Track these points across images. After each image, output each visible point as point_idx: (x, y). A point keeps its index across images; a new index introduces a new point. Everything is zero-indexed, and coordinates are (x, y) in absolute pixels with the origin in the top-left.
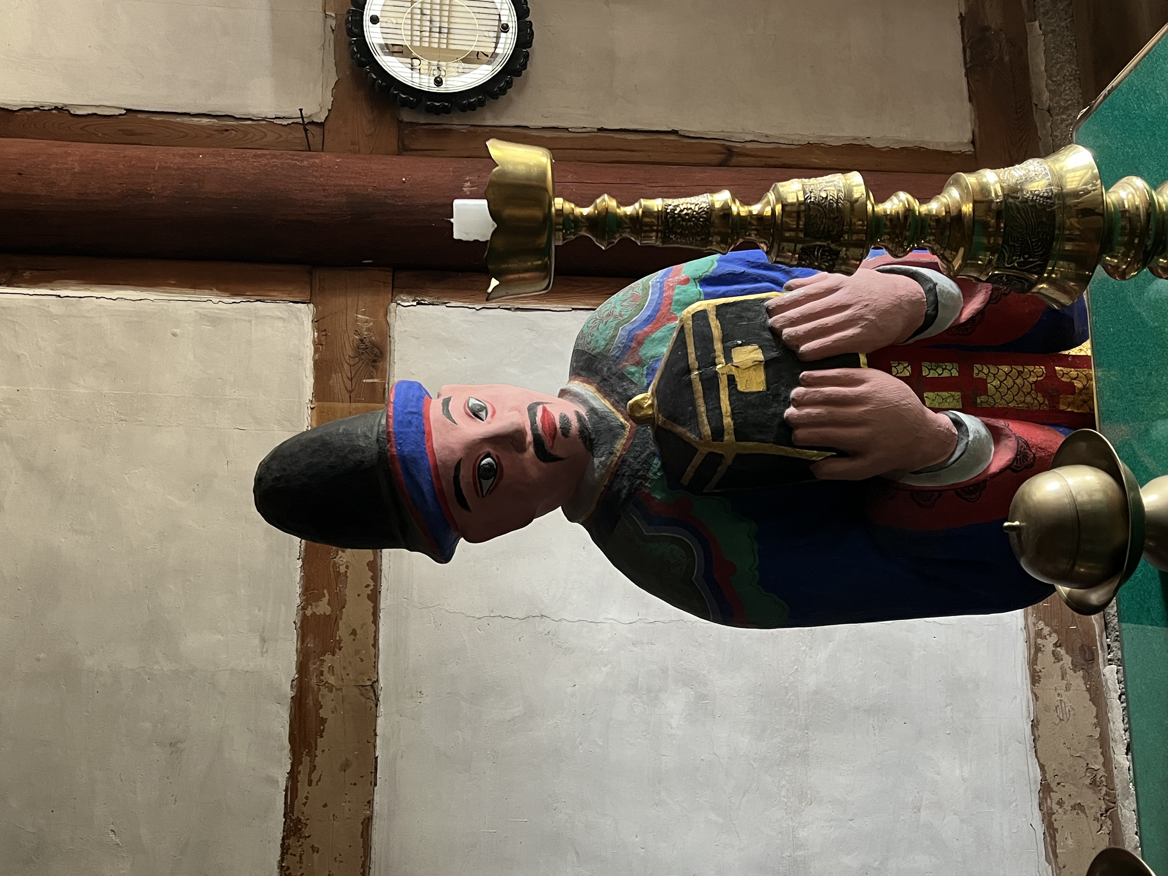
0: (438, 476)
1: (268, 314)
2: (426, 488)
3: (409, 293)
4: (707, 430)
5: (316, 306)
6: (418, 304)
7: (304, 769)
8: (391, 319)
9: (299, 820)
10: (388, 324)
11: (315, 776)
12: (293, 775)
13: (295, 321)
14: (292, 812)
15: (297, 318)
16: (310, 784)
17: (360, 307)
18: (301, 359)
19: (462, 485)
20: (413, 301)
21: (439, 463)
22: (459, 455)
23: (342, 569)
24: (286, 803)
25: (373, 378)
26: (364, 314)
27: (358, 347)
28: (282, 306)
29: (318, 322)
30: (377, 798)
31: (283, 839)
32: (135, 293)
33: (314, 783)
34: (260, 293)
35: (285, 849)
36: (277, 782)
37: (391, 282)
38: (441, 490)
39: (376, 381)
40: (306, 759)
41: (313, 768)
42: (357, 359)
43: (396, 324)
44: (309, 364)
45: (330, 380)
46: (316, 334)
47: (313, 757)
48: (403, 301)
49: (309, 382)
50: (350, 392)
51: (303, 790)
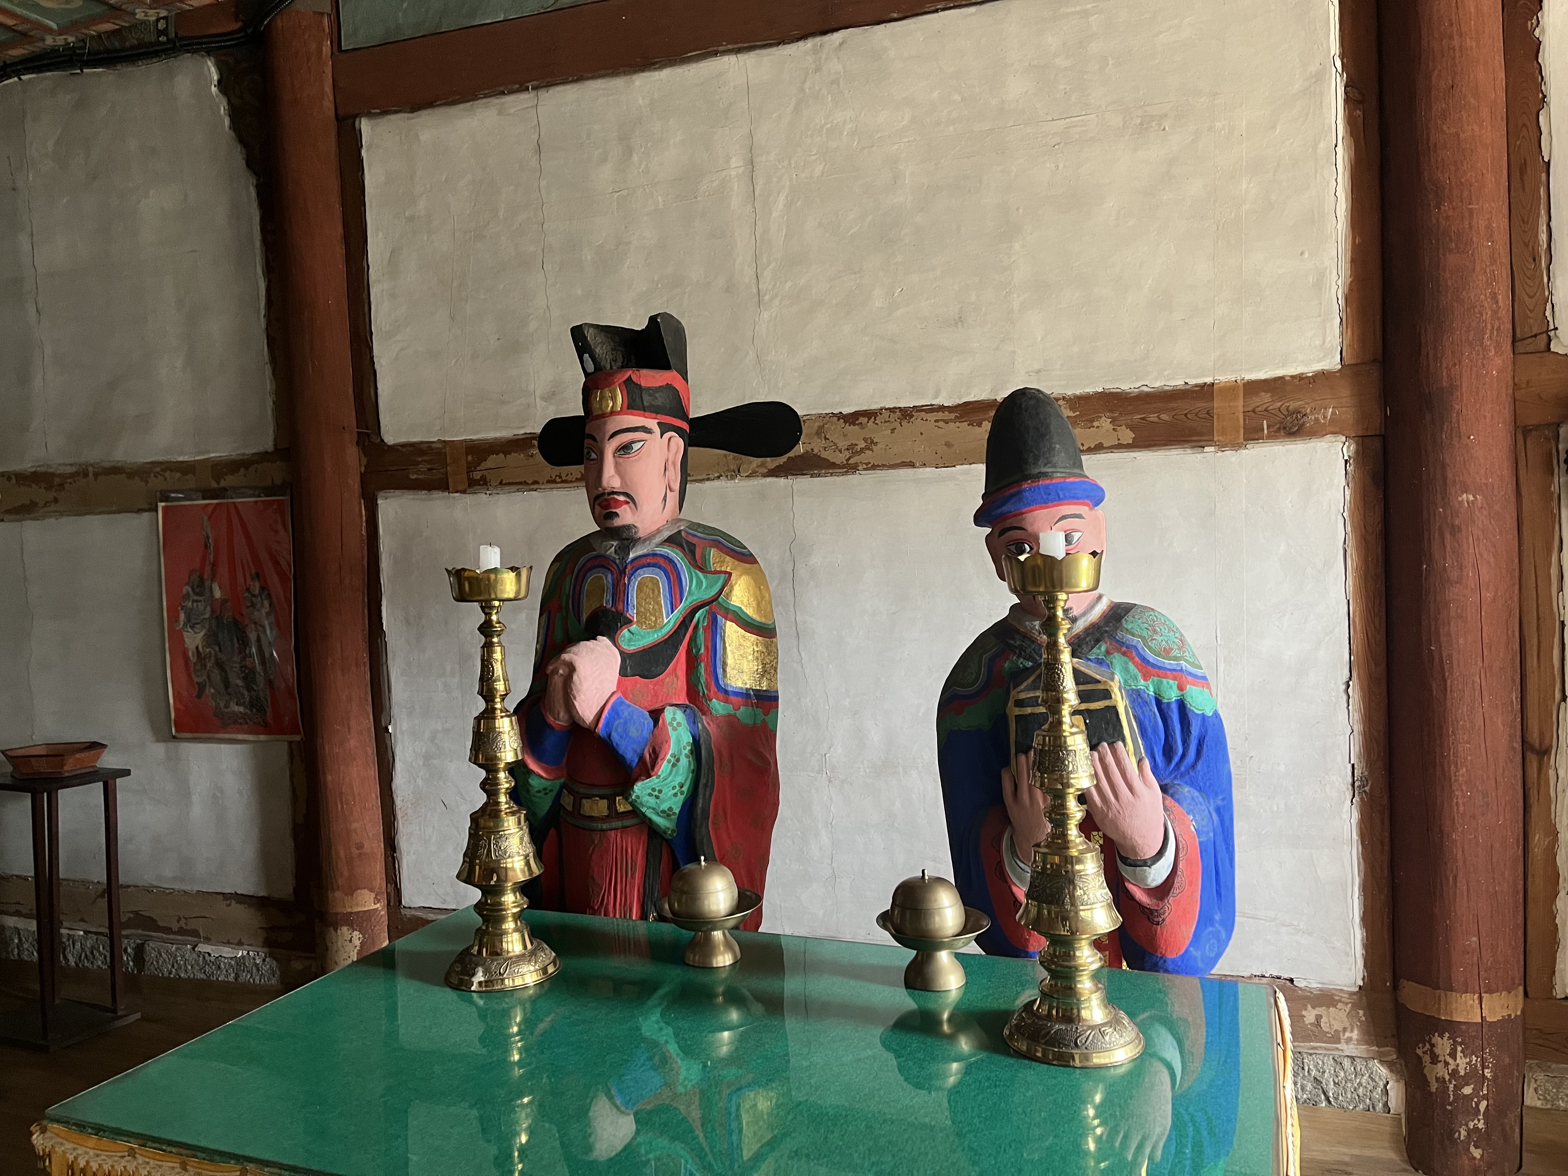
0: (1015, 515)
1: (1328, 331)
2: (1005, 509)
3: (1357, 452)
4: (1023, 696)
5: (1340, 370)
6: (1346, 461)
7: (946, 415)
8: (1329, 437)
9: (912, 416)
10: (1323, 436)
11: (941, 424)
12: (942, 408)
13: (1321, 355)
14: (917, 411)
15: (1324, 356)
16: (936, 421)
17: (1340, 409)
18: (1283, 366)
19: (1011, 532)
20: (1349, 457)
21: (1024, 516)
22: (1030, 529)
23: (1096, 424)
24: (923, 406)
25: (1268, 428)
26: (1333, 413)
27: (1300, 412)
28: (1338, 340)
29: (1322, 376)
30: (928, 469)
31: (900, 408)
32: (1343, 210)
33: (936, 424)
34: (1350, 320)
35: (892, 410)
36: (937, 398)
37: (1369, 434)
38: (1006, 519)
39: (1266, 432)
40: (952, 416)
41: (946, 422)
42: (1286, 413)
43: (1323, 444)
44: (1279, 373)
45: (1265, 392)
46: (1311, 375)
47: (953, 421)
48: (1349, 447)
49: (1262, 375)
50: (1254, 411)
51: (932, 417)
